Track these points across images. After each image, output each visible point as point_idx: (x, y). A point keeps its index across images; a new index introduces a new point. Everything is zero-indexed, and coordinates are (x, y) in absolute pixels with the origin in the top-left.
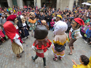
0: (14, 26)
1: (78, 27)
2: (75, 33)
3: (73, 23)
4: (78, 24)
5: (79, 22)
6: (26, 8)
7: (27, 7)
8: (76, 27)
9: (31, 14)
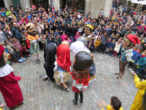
1: (131, 46)
2: (126, 53)
3: (124, 41)
4: (131, 42)
5: (133, 40)
8: (129, 46)
9: (29, 27)
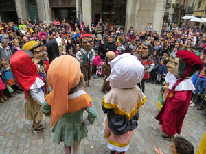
0: (33, 60)
6: (58, 26)
7: (61, 23)
